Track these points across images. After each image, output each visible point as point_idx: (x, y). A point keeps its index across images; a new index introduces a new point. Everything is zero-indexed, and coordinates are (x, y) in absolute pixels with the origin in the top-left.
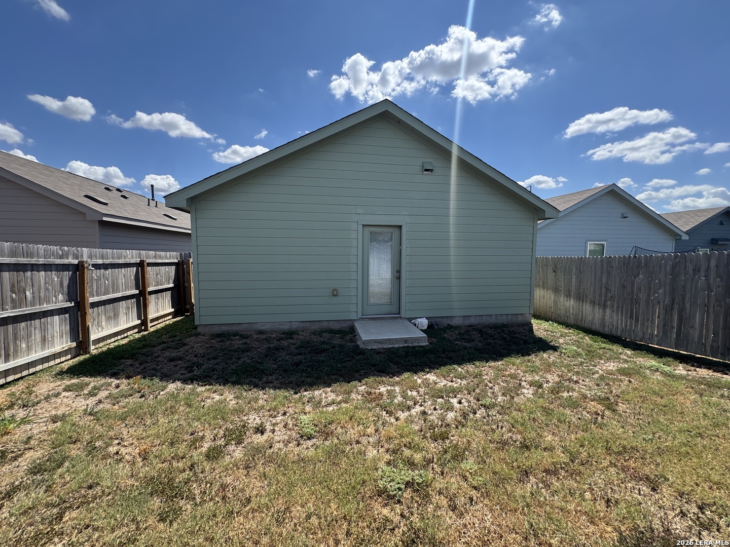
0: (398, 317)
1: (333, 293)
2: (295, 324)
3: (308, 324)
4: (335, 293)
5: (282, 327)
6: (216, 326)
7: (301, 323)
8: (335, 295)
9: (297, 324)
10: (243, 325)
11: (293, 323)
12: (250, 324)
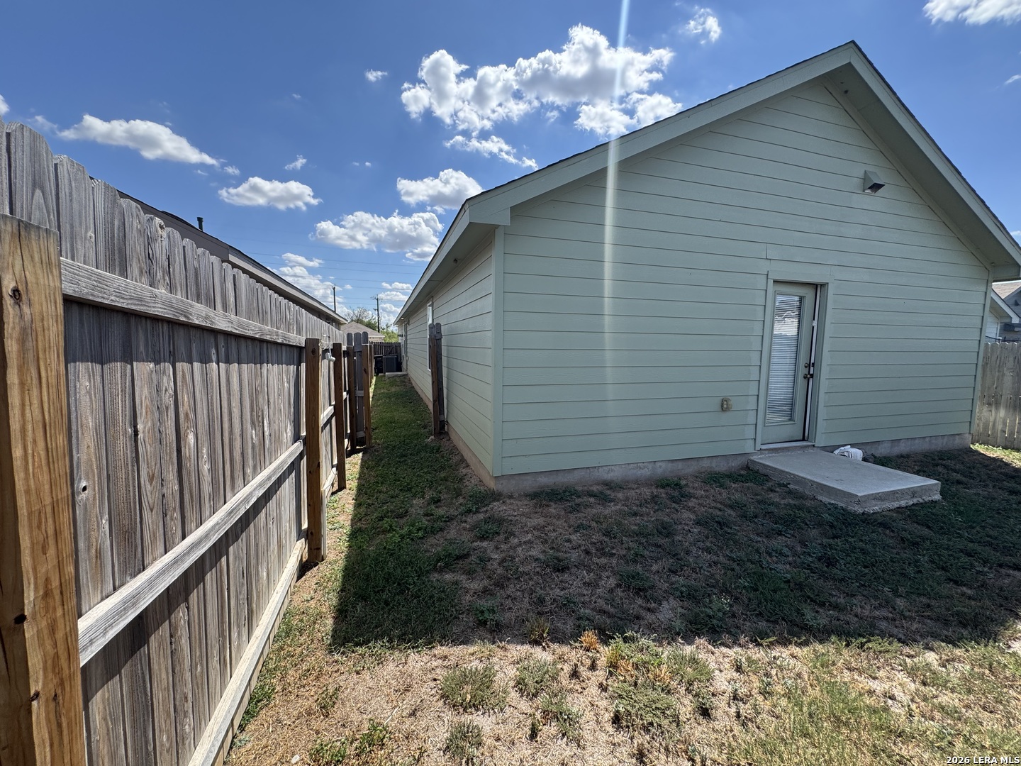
0: (808, 446)
1: (722, 406)
2: (660, 467)
3: (680, 465)
4: (725, 406)
5: (639, 473)
6: (528, 477)
7: (670, 464)
8: (723, 409)
9: (663, 465)
10: (576, 472)
11: (658, 464)
12: (588, 471)
